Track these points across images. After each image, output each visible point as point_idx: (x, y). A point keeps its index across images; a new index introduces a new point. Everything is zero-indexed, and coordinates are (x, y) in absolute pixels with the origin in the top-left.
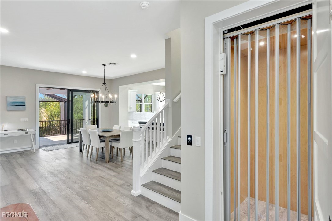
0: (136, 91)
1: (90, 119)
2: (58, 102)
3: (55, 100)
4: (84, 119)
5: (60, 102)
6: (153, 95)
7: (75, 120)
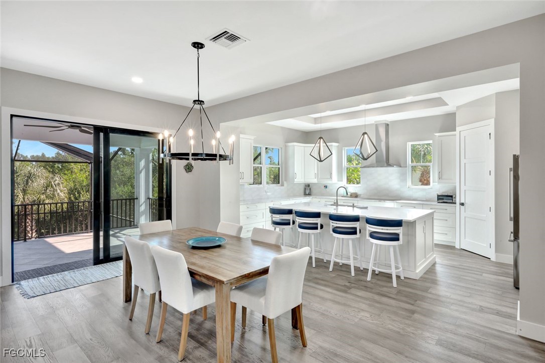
0: (253, 138)
1: (149, 198)
2: (87, 162)
3: (80, 160)
4: (137, 199)
5: (89, 163)
6: (281, 148)
7: (113, 200)
